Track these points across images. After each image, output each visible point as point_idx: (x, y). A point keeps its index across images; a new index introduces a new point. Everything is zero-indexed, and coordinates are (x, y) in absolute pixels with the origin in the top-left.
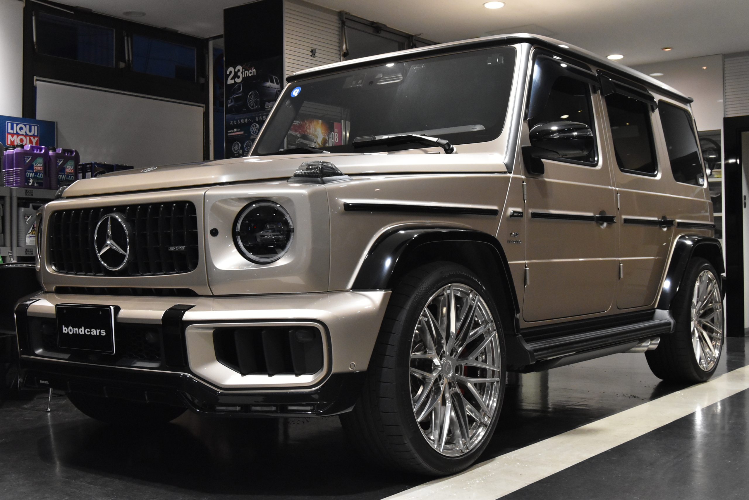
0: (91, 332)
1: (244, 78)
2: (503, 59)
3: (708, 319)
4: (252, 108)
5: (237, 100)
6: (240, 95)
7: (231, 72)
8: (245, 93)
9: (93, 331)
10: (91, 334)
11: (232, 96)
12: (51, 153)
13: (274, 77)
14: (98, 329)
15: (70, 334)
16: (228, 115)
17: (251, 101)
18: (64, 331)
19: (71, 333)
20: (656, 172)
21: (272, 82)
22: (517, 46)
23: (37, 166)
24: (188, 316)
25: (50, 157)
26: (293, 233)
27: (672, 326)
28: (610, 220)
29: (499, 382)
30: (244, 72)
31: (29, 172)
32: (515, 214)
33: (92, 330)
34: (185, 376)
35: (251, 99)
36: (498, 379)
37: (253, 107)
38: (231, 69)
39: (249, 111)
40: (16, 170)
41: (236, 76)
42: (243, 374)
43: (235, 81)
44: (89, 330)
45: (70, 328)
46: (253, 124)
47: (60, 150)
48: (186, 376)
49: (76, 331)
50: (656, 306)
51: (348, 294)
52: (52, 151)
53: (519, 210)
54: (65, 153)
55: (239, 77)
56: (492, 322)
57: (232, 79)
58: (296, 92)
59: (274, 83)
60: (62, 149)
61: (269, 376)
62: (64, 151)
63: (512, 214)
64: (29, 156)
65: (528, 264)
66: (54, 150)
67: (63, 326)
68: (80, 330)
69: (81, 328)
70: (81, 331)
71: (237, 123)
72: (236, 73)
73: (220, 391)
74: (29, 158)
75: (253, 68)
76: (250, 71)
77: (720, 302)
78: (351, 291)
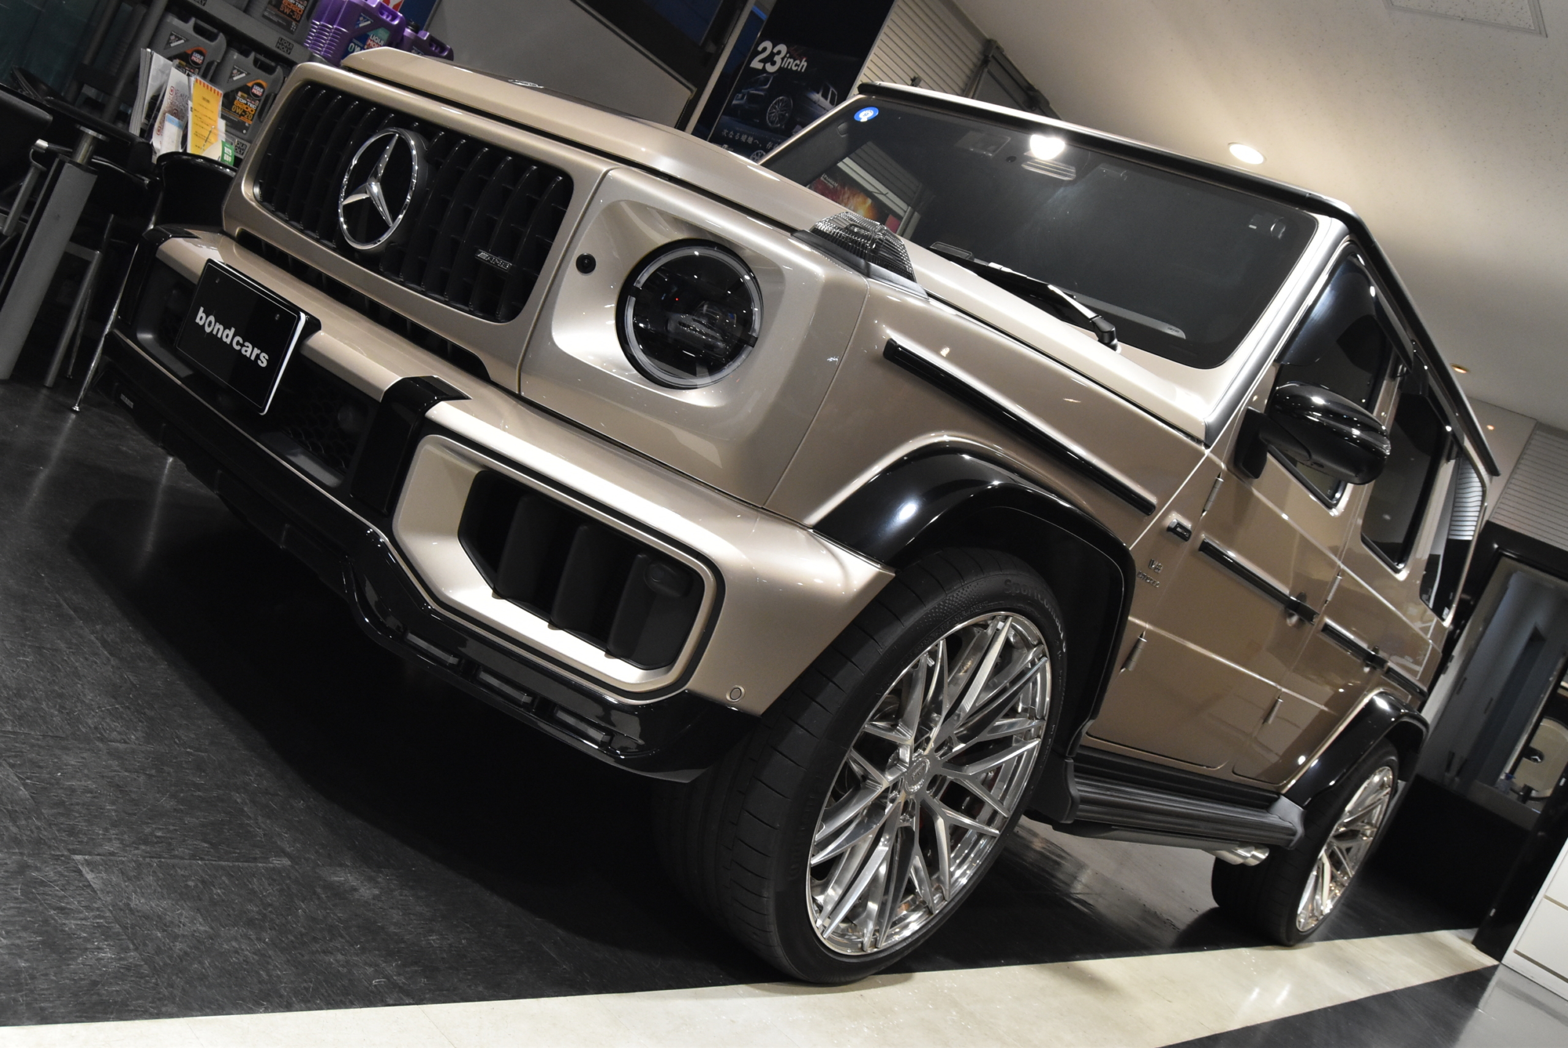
0: (242, 346)
1: (780, 68)
2: (1283, 230)
3: (1344, 845)
4: (770, 124)
5: (752, 98)
6: (762, 93)
7: (765, 49)
8: (771, 94)
9: (248, 347)
10: (240, 350)
11: (747, 89)
12: (408, 31)
13: (832, 89)
14: (258, 349)
15: (205, 331)
16: (726, 118)
17: (774, 112)
18: (198, 320)
19: (208, 330)
20: (1401, 566)
21: (825, 96)
22: (1323, 220)
23: (374, 41)
24: (443, 412)
25: (403, 37)
26: (750, 348)
27: (1296, 839)
28: (1307, 615)
29: (995, 837)
30: (786, 59)
31: (355, 44)
32: (1179, 529)
33: (247, 344)
34: (375, 535)
35: (775, 108)
36: (997, 832)
37: (772, 122)
38: (768, 44)
39: (763, 126)
40: (336, 29)
41: (770, 59)
42: (498, 594)
43: (764, 67)
44: (241, 341)
45: (212, 318)
46: (759, 151)
47: (425, 36)
48: (377, 537)
49: (219, 329)
50: (1284, 791)
51: (800, 534)
52: (411, 30)
53: (1188, 525)
54: (431, 46)
55: (773, 63)
56: (1043, 718)
57: (760, 61)
58: (865, 115)
59: (826, 98)
60: (429, 35)
61: (549, 626)
62: (432, 39)
63: (1173, 526)
64: (368, 18)
65: (1148, 631)
66: (416, 30)
67: (202, 309)
68: (227, 331)
69: (230, 329)
70: (227, 336)
71: (734, 136)
72: (772, 55)
73: (433, 605)
74: (368, 20)
75: (804, 60)
76: (798, 62)
77: (1376, 827)
78: (811, 531)
